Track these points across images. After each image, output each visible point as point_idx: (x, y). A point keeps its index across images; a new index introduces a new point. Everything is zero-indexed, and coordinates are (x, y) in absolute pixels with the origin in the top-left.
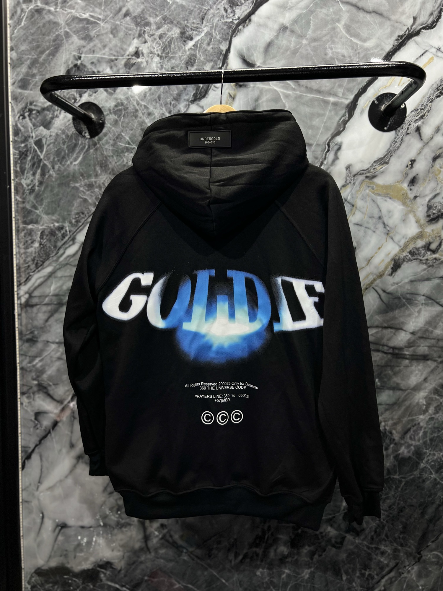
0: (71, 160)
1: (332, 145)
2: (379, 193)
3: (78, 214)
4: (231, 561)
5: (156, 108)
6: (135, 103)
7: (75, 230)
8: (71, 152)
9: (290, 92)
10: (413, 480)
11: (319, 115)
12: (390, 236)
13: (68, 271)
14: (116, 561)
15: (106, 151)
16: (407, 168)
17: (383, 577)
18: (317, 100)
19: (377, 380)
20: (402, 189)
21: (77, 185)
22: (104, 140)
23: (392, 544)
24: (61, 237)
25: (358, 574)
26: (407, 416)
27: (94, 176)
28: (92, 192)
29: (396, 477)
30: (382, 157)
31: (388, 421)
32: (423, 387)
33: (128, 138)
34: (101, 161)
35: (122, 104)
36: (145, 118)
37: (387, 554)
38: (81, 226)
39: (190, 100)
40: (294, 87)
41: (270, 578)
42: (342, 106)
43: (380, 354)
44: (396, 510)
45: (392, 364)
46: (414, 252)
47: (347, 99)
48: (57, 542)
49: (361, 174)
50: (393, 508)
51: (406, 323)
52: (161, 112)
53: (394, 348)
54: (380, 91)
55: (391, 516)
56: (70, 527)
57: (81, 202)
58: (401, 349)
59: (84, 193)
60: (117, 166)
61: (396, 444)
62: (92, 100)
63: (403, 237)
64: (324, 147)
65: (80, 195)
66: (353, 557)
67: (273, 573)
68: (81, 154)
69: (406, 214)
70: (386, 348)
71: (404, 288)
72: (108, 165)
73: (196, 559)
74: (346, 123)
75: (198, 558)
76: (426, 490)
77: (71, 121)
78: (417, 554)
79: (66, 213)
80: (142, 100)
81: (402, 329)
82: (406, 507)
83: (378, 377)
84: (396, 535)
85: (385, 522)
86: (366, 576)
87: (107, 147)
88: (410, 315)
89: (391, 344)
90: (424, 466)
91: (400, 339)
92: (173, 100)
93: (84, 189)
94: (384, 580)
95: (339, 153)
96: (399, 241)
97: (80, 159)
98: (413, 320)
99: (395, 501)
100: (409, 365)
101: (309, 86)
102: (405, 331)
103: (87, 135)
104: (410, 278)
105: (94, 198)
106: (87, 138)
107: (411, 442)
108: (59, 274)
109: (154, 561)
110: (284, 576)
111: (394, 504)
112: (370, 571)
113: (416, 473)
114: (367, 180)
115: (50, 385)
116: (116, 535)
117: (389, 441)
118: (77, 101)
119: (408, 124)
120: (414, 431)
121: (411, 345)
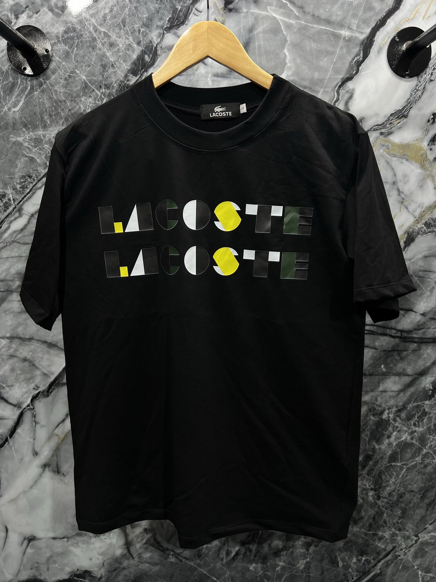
0: (9, 105)
1: (342, 92)
2: (395, 153)
3: (23, 177)
4: (222, 559)
5: (120, 37)
6: (91, 29)
7: (21, 199)
8: (8, 95)
9: (293, 22)
10: (415, 466)
11: (328, 53)
12: (404, 206)
13: (16, 250)
14: (96, 569)
15: (56, 95)
16: (429, 123)
17: (379, 562)
18: (326, 32)
19: (382, 366)
20: (421, 149)
21: (20, 139)
22: (52, 78)
23: (390, 529)
24: (3, 207)
25: (354, 560)
26: (412, 403)
27: (42, 128)
28: (40, 149)
29: (399, 464)
30: (401, 108)
31: (393, 408)
32: (430, 372)
33: (84, 78)
34: (49, 107)
35: (74, 30)
36: (105, 50)
37: (385, 539)
38: (29, 193)
39: (166, 26)
40: (297, 14)
41: (264, 572)
42: (356, 42)
43: (387, 338)
44: (396, 496)
45: (399, 349)
46: (430, 223)
47: (362, 33)
48: (26, 555)
49: (374, 130)
50: (393, 495)
51: (416, 303)
52: (127, 42)
53: (402, 331)
54: (401, 25)
55: (390, 502)
56: (40, 539)
57: (26, 161)
58: (409, 332)
59: (30, 150)
60: (72, 115)
61: (399, 431)
62: (32, 22)
63: (419, 207)
64: (332, 93)
65: (24, 152)
66: (350, 544)
67: (267, 567)
68: (22, 97)
69: (423, 180)
70: (393, 331)
71: (417, 264)
72: (60, 113)
73: (184, 560)
74: (360, 66)
75: (187, 559)
76: (427, 475)
77: (5, 52)
78: (414, 537)
79: (7, 177)
80: (100, 25)
81: (412, 310)
82: (406, 493)
83: (384, 363)
84: (395, 521)
85: (384, 509)
86: (363, 561)
87: (56, 88)
88: (421, 295)
89: (399, 327)
90: (427, 451)
91: (409, 321)
92: (142, 27)
93: (29, 144)
94: (380, 564)
95: (350, 104)
96: (414, 211)
97: (21, 104)
98: (425, 300)
99: (396, 488)
100: (417, 349)
101: (316, 14)
102: (416, 312)
103: (29, 71)
104: (424, 253)
105: (43, 157)
106: (28, 75)
107: (414, 428)
108: (5, 254)
109: (138, 566)
110: (278, 569)
111: (394, 491)
112: (367, 557)
113: (418, 459)
114: (382, 137)
115: (4, 388)
116: (93, 544)
117: (392, 429)
118: (13, 24)
119: (433, 68)
120: (418, 418)
121: (421, 327)
